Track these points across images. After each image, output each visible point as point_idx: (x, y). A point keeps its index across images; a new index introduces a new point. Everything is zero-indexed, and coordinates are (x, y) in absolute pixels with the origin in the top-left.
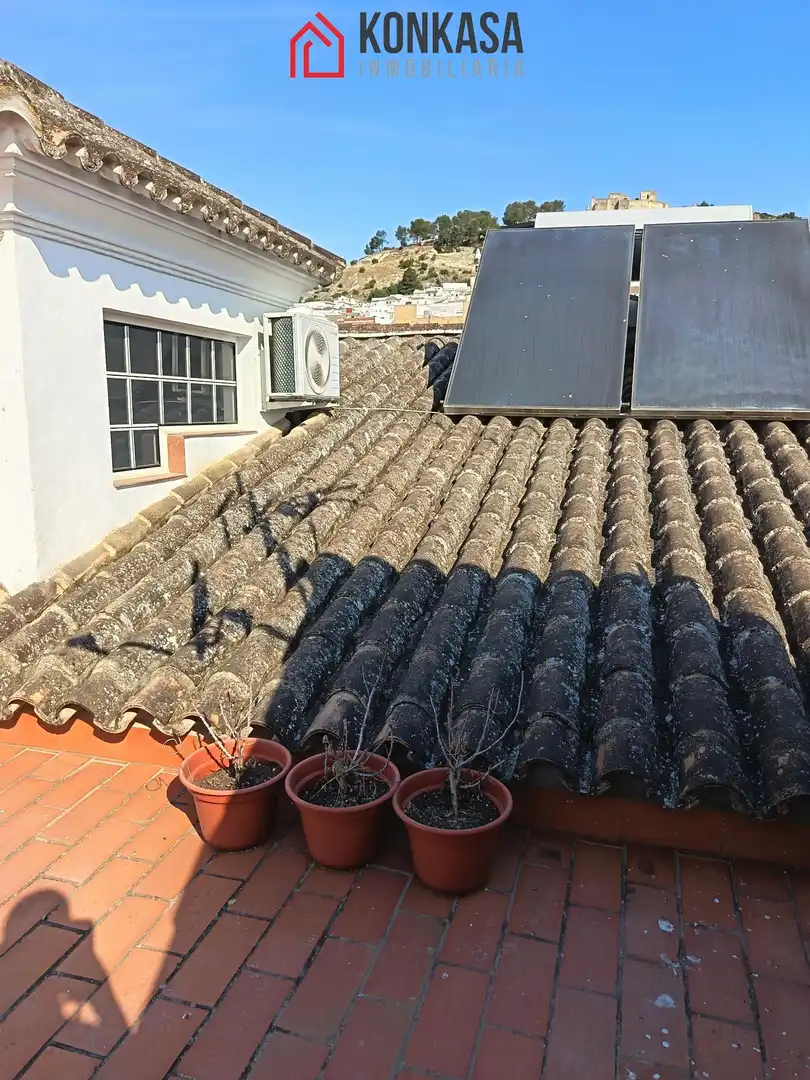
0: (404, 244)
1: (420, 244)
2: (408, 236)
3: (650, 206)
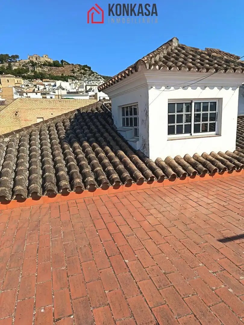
3: (47, 59)
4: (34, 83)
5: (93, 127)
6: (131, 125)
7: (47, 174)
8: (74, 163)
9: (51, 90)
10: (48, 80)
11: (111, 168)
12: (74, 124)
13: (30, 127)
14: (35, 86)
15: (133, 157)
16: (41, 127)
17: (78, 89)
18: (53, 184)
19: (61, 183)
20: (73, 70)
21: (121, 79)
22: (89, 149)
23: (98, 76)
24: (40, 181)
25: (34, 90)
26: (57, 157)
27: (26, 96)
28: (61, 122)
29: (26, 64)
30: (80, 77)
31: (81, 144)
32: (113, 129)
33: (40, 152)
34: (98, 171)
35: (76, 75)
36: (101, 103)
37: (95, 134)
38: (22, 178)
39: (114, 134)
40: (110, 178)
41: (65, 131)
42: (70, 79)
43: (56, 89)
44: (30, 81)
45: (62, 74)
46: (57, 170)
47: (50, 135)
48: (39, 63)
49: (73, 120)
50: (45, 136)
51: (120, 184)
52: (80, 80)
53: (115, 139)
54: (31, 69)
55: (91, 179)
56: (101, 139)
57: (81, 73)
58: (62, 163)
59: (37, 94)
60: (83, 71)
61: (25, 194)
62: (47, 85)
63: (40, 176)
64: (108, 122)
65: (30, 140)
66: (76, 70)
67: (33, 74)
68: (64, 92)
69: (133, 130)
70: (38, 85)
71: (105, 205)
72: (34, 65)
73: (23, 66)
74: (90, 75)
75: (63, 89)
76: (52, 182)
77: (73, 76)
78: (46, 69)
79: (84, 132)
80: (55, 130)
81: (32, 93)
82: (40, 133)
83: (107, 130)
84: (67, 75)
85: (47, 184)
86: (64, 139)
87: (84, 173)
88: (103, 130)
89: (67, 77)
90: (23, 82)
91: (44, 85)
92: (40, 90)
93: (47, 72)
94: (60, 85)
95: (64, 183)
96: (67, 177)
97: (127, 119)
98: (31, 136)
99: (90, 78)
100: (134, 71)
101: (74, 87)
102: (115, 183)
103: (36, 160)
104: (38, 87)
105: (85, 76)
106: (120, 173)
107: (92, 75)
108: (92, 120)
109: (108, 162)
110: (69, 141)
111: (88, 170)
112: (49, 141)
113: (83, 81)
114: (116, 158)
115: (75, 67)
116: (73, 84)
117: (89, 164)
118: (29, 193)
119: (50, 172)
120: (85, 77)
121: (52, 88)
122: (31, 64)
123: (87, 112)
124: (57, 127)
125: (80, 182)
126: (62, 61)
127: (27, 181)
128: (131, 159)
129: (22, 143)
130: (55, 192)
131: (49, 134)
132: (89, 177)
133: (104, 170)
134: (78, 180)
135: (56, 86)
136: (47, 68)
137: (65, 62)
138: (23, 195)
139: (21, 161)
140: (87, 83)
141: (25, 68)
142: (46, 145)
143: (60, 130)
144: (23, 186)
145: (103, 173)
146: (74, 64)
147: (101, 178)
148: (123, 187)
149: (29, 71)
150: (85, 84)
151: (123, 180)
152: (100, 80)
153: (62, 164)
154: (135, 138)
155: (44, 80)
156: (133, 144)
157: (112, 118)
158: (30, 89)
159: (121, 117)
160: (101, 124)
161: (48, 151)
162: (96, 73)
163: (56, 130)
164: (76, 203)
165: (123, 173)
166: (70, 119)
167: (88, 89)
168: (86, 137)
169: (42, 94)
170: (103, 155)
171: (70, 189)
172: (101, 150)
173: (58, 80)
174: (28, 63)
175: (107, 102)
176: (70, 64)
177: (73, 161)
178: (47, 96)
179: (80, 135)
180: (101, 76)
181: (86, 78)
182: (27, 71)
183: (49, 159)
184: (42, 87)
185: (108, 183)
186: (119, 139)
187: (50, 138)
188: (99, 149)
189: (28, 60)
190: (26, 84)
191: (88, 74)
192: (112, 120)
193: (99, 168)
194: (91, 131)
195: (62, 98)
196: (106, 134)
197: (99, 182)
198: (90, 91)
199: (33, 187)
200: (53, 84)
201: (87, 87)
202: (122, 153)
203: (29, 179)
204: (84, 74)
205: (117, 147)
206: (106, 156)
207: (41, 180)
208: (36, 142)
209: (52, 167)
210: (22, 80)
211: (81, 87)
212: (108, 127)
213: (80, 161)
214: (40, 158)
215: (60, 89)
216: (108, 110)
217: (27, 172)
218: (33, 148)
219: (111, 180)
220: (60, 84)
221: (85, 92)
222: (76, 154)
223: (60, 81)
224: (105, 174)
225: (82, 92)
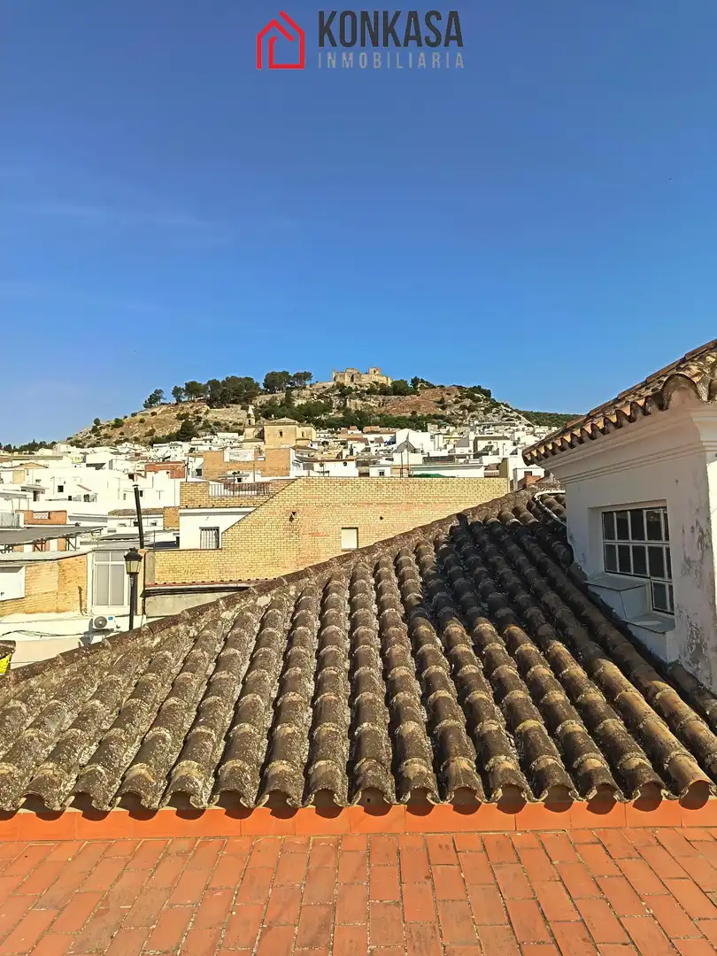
0: (179, 401)
1: (194, 401)
2: (183, 394)
3: (377, 379)
4: (342, 437)
5: (505, 570)
6: (640, 570)
7: (365, 725)
8: (447, 694)
9: (381, 453)
10: (377, 428)
11: (576, 726)
12: (448, 558)
13: (325, 565)
14: (343, 443)
15: (653, 689)
16: (355, 567)
17: (453, 450)
18: (384, 765)
19: (407, 764)
20: (442, 401)
21: (603, 431)
22: (498, 646)
23: (511, 412)
24: (344, 748)
25: (341, 453)
26: (397, 669)
27: (321, 469)
28: (410, 553)
29: (327, 392)
30: (461, 417)
31: (470, 627)
32: (570, 576)
33: (348, 646)
34: (531, 735)
35: (448, 413)
36: (528, 493)
37: (512, 594)
38: (294, 733)
39: (578, 597)
40: (575, 766)
41: (421, 580)
42: (433, 423)
43: (396, 451)
44: (332, 433)
45: (414, 413)
46: (396, 717)
47: (380, 592)
48: (358, 387)
49: (444, 546)
50: (366, 593)
51: (616, 797)
52: (460, 424)
53: (583, 614)
54: (336, 402)
55: (507, 762)
56: (533, 611)
57: (463, 408)
58: (412, 691)
59: (345, 464)
60: (468, 402)
61: (296, 792)
62: (372, 442)
63: (345, 731)
64: (552, 554)
65: (324, 606)
66: (450, 400)
67: (341, 415)
68: (416, 459)
69: (648, 589)
70: (350, 443)
71: (561, 880)
72: (344, 392)
73: (319, 397)
74: (487, 411)
75: (415, 451)
76: (380, 761)
77: (442, 417)
78: (372, 402)
79: (477, 584)
80: (393, 575)
81: (333, 463)
82: (351, 584)
83: (552, 583)
84: (425, 415)
85: (364, 764)
86: (418, 606)
87: (485, 735)
88: (538, 582)
89: (425, 419)
90: (315, 434)
91: (365, 441)
92: (355, 453)
93: (375, 410)
94: (407, 441)
95: (419, 767)
96: (427, 743)
97: (624, 550)
98: (326, 592)
99: (487, 419)
100: (651, 408)
101: (442, 445)
102: (595, 792)
103: (335, 673)
104: (349, 446)
105: (475, 413)
106: (612, 752)
107: (494, 410)
108: (501, 547)
109: (563, 703)
110: (432, 613)
111: (495, 728)
112: (376, 611)
113: (468, 428)
114: (592, 690)
115: (448, 394)
116: (441, 437)
117: (497, 702)
118: (307, 791)
119: (374, 721)
120: (472, 417)
121: (385, 448)
122: (337, 392)
123: (485, 521)
124: (398, 567)
125: (470, 769)
126: (415, 381)
127: (307, 744)
128: (649, 695)
129: (302, 615)
130: (389, 800)
131: (376, 589)
132: (500, 754)
133: (552, 732)
134: (463, 763)
135: (394, 443)
136: (376, 399)
137: (422, 381)
138: (289, 796)
139: (293, 673)
140: (477, 432)
141: (323, 402)
142: (366, 624)
143: (406, 576)
144: (293, 763)
145: (546, 741)
146: (447, 386)
147: (543, 765)
148: (624, 809)
149: (331, 408)
150: (472, 436)
151: (626, 781)
152: (517, 423)
153: (410, 695)
154: (656, 618)
155: (366, 429)
156: (650, 641)
157: (569, 542)
158: (331, 451)
159: (601, 542)
160: (532, 561)
161: (372, 646)
162: (506, 406)
163: (397, 574)
164: (457, 852)
165: (626, 752)
166: (436, 543)
167: (480, 449)
168: (485, 602)
169: (358, 464)
170: (543, 671)
171: (436, 792)
172: (536, 652)
173: (402, 428)
174: (333, 389)
175: (548, 492)
176: (434, 387)
177: (445, 686)
178: (371, 469)
179: (467, 595)
180: (520, 412)
181: (477, 419)
182: (328, 408)
183: (373, 674)
184: (359, 447)
185: (570, 789)
186: (598, 617)
187: (378, 602)
188: (528, 647)
189: (331, 384)
190: (323, 440)
191: (483, 409)
192: (569, 548)
193: (534, 723)
194: (500, 584)
195: (410, 476)
196: (550, 597)
197: (539, 781)
198: (488, 454)
199: (323, 770)
200: (387, 438)
201: (479, 442)
202: (611, 669)
203: (310, 737)
204: (470, 409)
205: (593, 648)
206: (557, 677)
207: (348, 743)
208: (339, 612)
209: (381, 700)
210: (314, 431)
211: (463, 442)
212: (553, 570)
213: (468, 692)
214: (347, 665)
215: (406, 451)
216: (552, 518)
217: (307, 711)
218: (329, 631)
219: (580, 774)
220: (407, 438)
221: (472, 457)
222: (456, 662)
223: (406, 431)
224: (554, 746)
225: (463, 456)
